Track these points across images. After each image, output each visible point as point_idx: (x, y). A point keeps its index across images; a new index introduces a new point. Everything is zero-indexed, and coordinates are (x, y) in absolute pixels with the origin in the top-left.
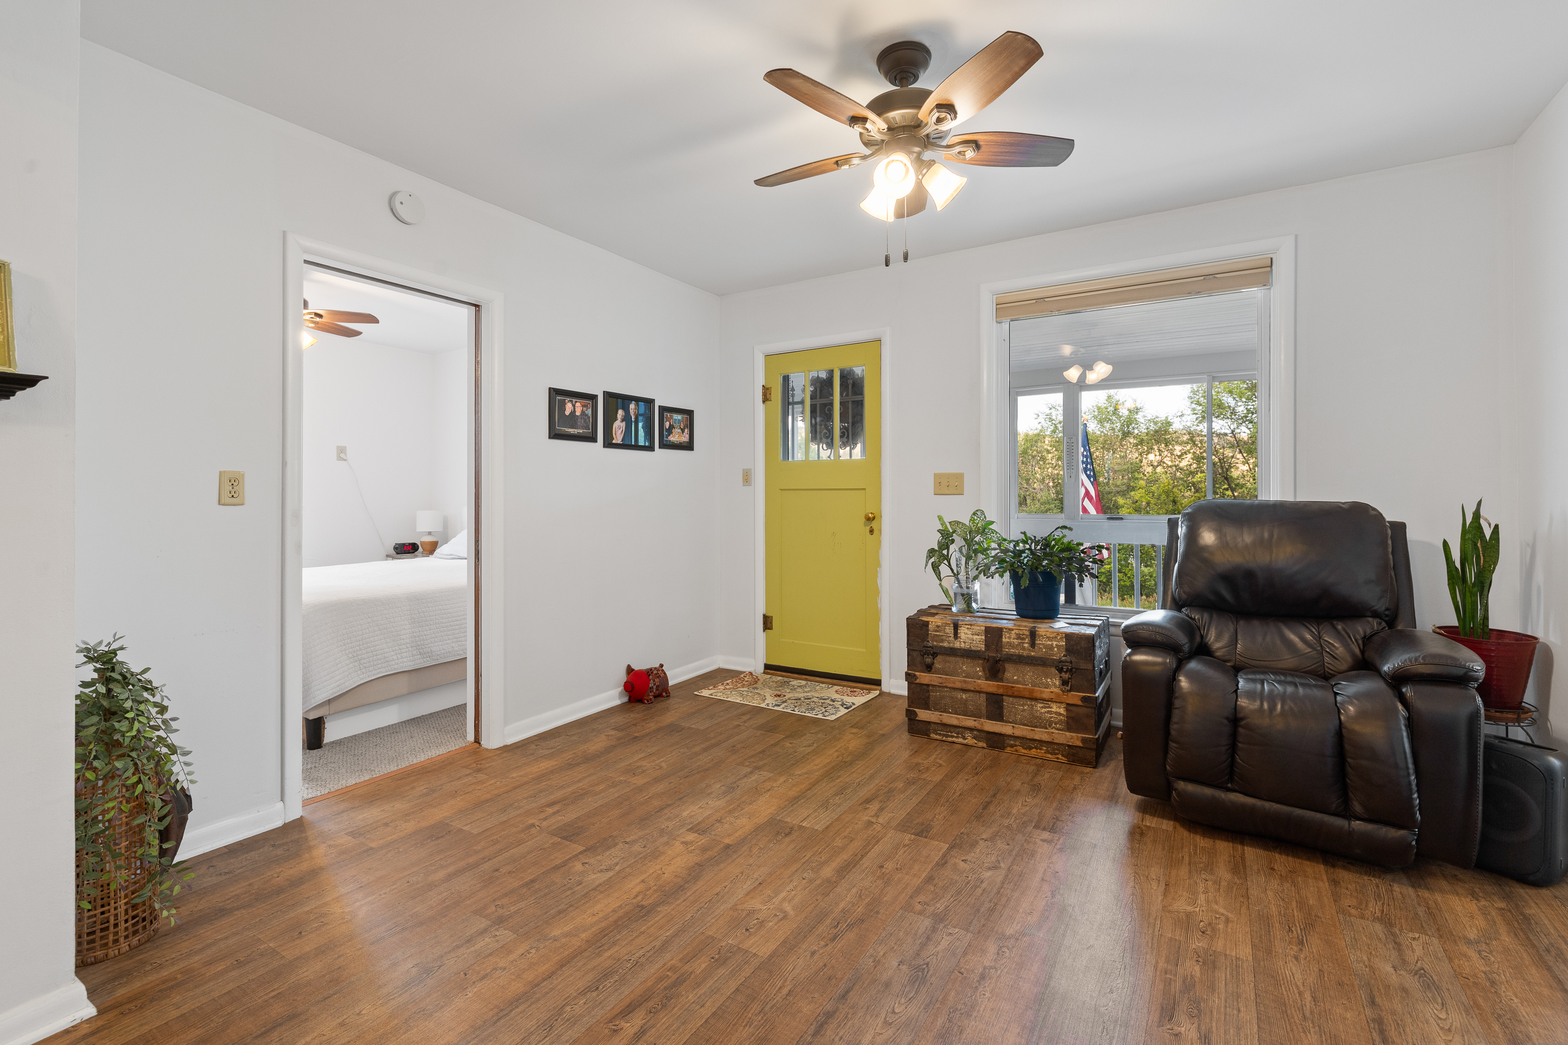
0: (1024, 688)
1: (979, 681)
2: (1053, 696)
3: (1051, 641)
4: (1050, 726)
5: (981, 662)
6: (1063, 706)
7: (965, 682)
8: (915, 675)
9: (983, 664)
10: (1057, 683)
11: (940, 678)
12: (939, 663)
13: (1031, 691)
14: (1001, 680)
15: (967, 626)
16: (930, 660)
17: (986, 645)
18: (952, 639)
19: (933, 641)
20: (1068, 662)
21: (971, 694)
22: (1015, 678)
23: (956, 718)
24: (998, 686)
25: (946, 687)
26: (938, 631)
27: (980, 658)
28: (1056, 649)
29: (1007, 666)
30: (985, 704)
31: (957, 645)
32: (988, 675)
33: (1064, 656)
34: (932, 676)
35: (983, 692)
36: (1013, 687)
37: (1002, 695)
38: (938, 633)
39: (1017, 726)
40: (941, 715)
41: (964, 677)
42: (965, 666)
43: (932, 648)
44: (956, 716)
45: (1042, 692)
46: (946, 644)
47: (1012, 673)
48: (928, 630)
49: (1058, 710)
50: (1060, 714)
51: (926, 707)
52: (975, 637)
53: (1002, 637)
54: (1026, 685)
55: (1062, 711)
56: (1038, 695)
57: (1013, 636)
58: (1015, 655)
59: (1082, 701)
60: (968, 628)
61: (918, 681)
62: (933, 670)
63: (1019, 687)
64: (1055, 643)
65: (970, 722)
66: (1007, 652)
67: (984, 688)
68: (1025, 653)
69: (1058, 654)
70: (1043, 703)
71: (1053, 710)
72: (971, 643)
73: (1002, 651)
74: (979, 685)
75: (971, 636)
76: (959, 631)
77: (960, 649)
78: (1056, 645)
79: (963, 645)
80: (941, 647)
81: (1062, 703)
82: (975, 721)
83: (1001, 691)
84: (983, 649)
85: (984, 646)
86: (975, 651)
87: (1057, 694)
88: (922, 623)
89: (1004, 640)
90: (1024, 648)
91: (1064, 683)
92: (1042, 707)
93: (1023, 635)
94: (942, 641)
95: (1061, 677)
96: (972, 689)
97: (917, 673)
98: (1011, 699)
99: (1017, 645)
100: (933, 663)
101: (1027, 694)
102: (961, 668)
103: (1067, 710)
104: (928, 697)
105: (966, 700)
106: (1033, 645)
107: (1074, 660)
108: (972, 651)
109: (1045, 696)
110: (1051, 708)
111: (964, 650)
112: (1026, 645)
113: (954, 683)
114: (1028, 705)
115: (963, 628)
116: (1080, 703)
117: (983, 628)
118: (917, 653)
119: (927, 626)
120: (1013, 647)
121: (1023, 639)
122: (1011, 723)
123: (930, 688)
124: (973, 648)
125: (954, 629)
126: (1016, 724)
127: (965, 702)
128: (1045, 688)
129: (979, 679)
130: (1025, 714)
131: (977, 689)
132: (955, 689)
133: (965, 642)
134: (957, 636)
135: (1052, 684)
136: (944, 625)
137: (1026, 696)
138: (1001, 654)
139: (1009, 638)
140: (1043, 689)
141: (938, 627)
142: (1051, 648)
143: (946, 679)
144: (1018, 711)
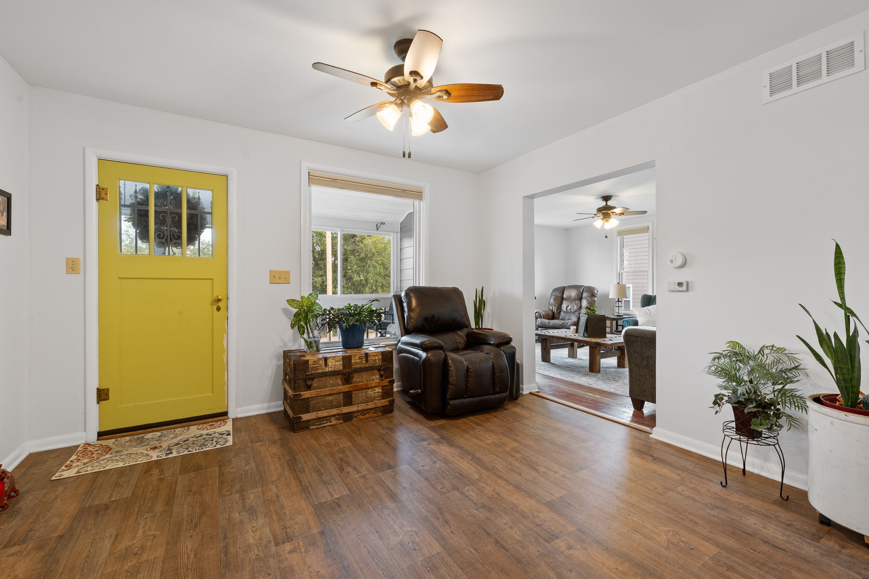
0: (363, 384)
1: (340, 387)
2: (376, 384)
3: (375, 357)
4: (374, 400)
5: (340, 376)
6: (380, 388)
7: (332, 390)
8: (300, 394)
9: (341, 377)
10: (378, 377)
11: (317, 391)
12: (315, 384)
13: (366, 385)
14: (351, 383)
15: (332, 358)
16: (310, 383)
17: (343, 366)
18: (324, 367)
19: (312, 371)
20: (383, 366)
21: (335, 396)
22: (358, 380)
23: (327, 412)
24: (350, 387)
25: (320, 396)
26: (315, 364)
27: (340, 374)
28: (377, 361)
29: (354, 375)
30: (342, 399)
31: (327, 370)
32: (344, 382)
33: (381, 363)
34: (311, 392)
35: (341, 393)
36: (357, 385)
37: (352, 391)
38: (315, 366)
39: (359, 405)
40: (317, 413)
41: (331, 387)
42: (331, 381)
43: (312, 375)
44: (326, 411)
45: (371, 384)
46: (320, 371)
47: (357, 378)
48: (308, 365)
49: (378, 391)
50: (379, 392)
51: (307, 411)
52: (337, 363)
53: (351, 360)
54: (364, 382)
55: (380, 390)
56: (369, 386)
57: (357, 358)
58: (359, 368)
59: (389, 383)
60: (333, 359)
61: (302, 398)
62: (312, 388)
63: (361, 385)
64: (377, 358)
65: (335, 411)
66: (354, 367)
67: (342, 390)
68: (363, 366)
69: (379, 363)
70: (371, 389)
71: (376, 391)
72: (335, 367)
73: (352, 367)
74: (340, 389)
75: (335, 363)
76: (328, 362)
77: (329, 372)
78: (378, 358)
79: (330, 369)
80: (317, 373)
81: (380, 386)
82: (337, 410)
83: (351, 389)
84: (342, 369)
85: (342, 367)
86: (337, 371)
87: (378, 383)
88: (304, 361)
89: (352, 361)
90: (363, 364)
91: (381, 376)
92: (371, 391)
93: (362, 357)
94: (318, 369)
95: (380, 374)
96: (336, 392)
97: (301, 393)
98: (356, 392)
99: (359, 363)
100: (312, 384)
101: (364, 387)
102: (329, 382)
103: (382, 389)
104: (309, 405)
105: (332, 400)
106: (367, 361)
107: (385, 364)
108: (336, 371)
109: (373, 385)
110: (375, 390)
111: (331, 372)
112: (364, 362)
113: (325, 392)
114: (365, 392)
115: (330, 360)
116: (388, 384)
117: (341, 357)
118: (301, 380)
119: (308, 362)
120: (357, 364)
121: (362, 359)
122: (356, 404)
123: (310, 399)
124: (336, 370)
125: (325, 361)
126: (358, 404)
127: (331, 402)
128: (373, 381)
129: (339, 386)
130: (363, 397)
131: (339, 392)
132: (325, 396)
133: (331, 367)
134: (327, 365)
135: (376, 378)
136: (318, 360)
137: (364, 388)
138: (351, 369)
139: (355, 360)
140: (372, 382)
141: (315, 362)
142: (375, 360)
143: (320, 391)
144: (359, 397)
